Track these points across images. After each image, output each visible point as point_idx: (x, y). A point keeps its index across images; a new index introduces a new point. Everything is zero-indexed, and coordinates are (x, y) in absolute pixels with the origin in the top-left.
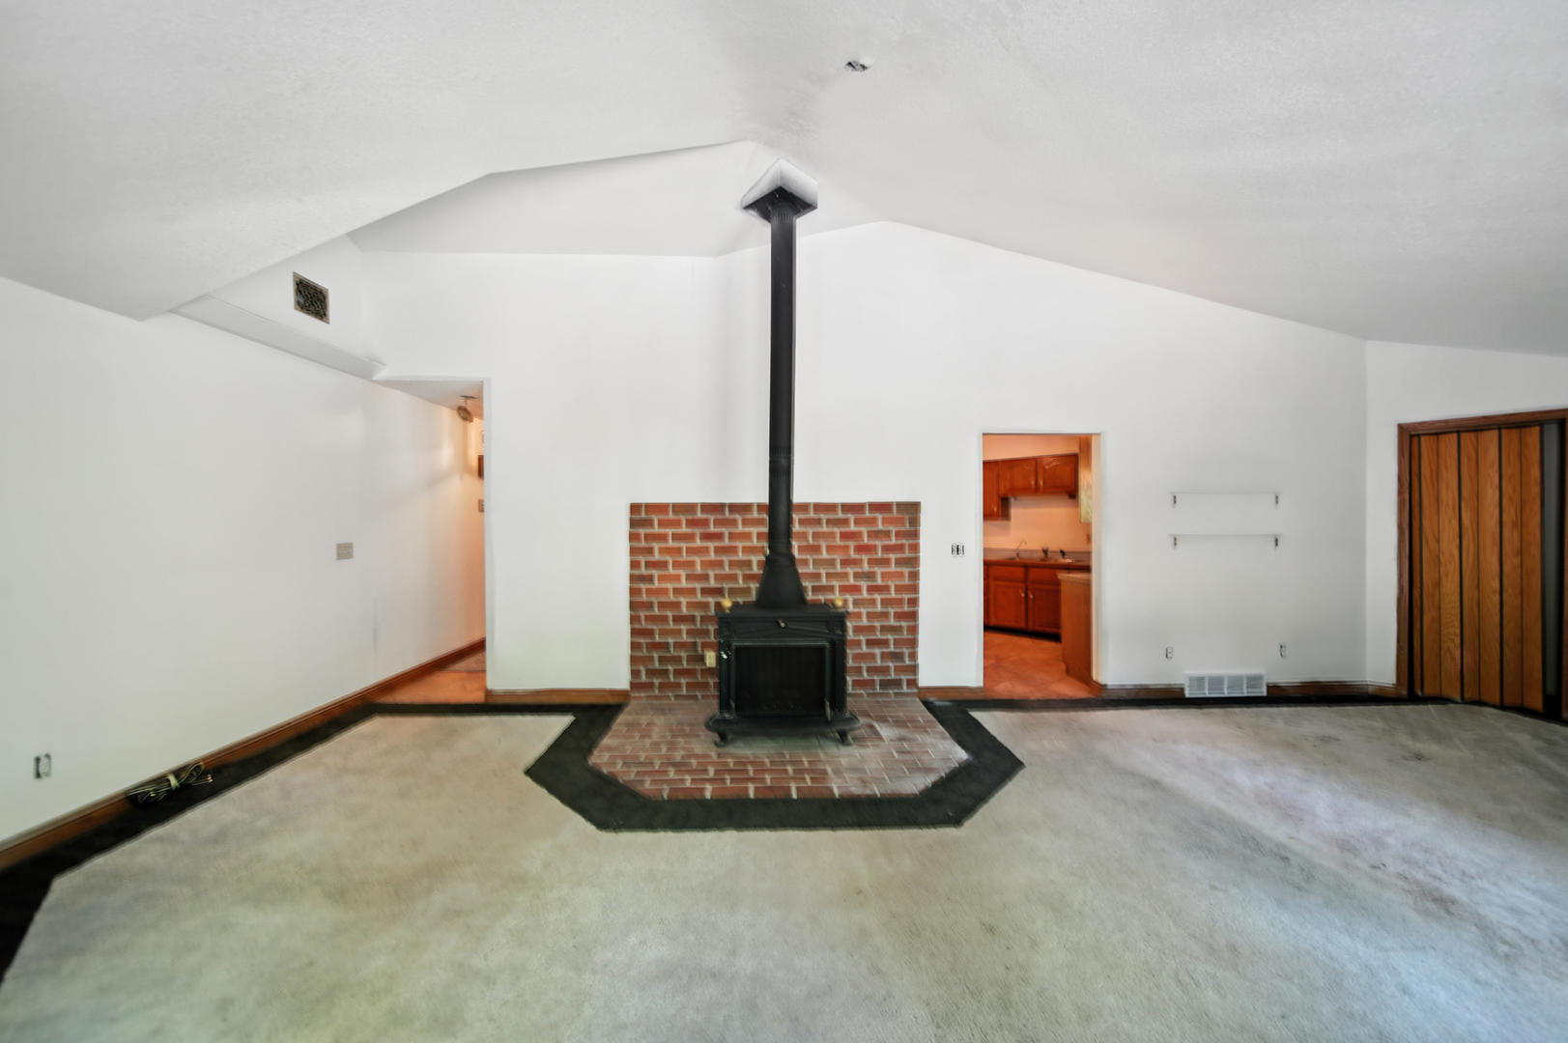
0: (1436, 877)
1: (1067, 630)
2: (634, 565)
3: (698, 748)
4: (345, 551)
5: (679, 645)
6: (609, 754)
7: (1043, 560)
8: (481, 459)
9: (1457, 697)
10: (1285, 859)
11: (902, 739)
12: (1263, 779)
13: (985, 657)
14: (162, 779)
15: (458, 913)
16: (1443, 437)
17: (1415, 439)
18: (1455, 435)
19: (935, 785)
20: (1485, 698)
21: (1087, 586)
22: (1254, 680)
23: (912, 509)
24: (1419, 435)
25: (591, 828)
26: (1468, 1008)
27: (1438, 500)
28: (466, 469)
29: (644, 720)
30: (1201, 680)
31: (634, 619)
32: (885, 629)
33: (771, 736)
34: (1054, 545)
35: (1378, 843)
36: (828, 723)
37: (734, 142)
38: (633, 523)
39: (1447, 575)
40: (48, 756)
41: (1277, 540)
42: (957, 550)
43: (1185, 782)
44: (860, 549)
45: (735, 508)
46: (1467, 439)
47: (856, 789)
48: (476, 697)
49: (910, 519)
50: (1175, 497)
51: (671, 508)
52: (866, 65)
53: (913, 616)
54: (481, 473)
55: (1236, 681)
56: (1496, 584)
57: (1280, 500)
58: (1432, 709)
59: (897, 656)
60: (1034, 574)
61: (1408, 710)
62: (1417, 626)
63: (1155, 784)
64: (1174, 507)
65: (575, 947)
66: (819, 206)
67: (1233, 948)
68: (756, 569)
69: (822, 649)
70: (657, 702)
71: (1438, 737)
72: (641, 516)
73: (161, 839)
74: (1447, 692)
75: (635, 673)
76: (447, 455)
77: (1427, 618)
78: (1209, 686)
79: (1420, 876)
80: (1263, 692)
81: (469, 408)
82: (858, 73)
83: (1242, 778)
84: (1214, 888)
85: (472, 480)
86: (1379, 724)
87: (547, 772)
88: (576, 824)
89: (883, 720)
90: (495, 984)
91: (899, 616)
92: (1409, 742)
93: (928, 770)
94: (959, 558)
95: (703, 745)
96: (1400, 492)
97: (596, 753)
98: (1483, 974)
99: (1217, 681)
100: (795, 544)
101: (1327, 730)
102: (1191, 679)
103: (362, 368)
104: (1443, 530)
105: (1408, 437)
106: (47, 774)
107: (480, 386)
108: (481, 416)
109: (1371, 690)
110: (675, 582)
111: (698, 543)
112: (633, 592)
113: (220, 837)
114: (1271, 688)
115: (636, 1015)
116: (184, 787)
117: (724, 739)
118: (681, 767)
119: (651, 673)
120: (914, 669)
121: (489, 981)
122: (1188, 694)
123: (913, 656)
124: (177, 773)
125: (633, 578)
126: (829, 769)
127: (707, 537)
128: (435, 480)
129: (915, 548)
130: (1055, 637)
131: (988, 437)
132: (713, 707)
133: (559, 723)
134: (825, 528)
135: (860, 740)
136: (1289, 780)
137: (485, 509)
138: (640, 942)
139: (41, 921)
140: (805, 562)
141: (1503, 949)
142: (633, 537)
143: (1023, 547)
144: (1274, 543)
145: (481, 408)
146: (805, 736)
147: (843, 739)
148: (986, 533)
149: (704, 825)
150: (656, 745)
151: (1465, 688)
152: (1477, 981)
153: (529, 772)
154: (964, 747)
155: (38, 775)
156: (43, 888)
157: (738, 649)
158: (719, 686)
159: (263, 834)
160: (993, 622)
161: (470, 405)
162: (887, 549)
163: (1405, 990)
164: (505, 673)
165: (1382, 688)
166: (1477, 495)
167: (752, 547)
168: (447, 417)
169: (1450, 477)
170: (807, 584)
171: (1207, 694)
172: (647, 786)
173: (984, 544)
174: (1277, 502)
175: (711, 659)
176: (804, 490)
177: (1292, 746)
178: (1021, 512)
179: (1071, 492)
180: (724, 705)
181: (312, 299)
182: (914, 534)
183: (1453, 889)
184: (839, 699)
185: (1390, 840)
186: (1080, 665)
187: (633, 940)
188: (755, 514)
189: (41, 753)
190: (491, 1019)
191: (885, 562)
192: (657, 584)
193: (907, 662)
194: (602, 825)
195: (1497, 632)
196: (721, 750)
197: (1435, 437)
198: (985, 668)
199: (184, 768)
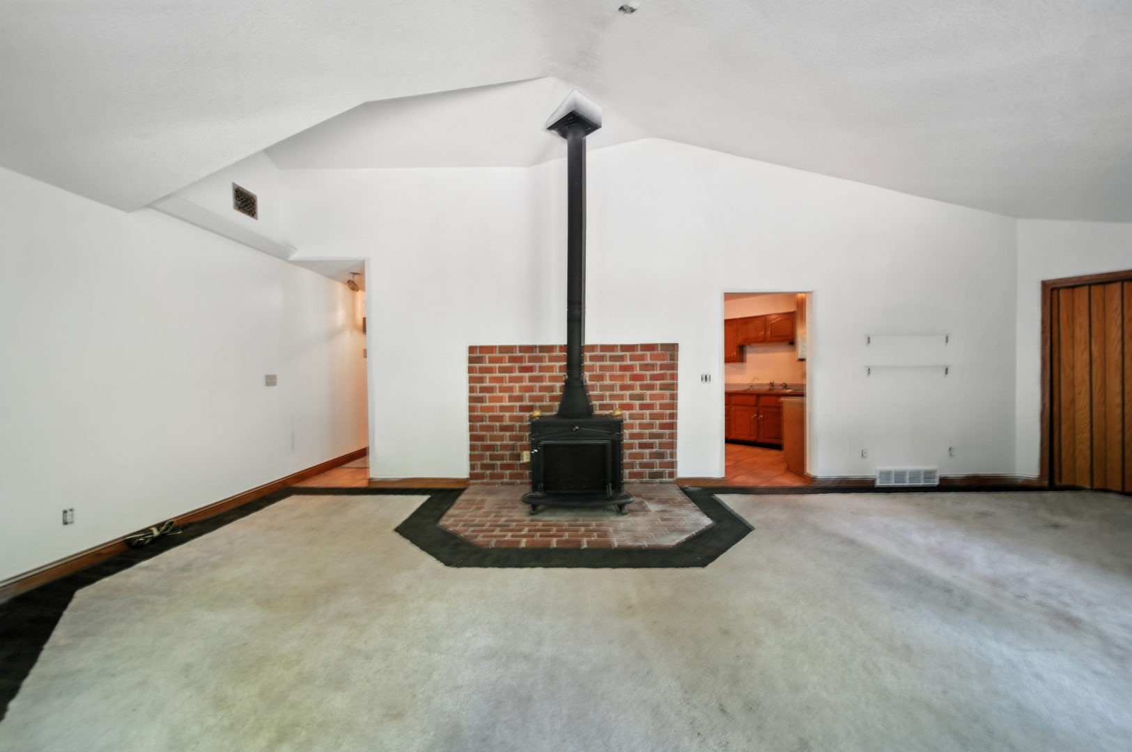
0: (1067, 605)
1: (787, 442)
2: (472, 390)
3: (517, 515)
4: (271, 381)
5: (504, 447)
6: (454, 519)
7: (770, 389)
8: (364, 319)
9: (1088, 486)
10: (949, 591)
11: (664, 511)
12: (934, 539)
13: (726, 460)
14: (147, 531)
15: (347, 616)
16: (1077, 290)
17: (1055, 292)
18: (1086, 288)
19: (688, 541)
20: (1110, 487)
21: (802, 407)
22: (929, 475)
23: (672, 349)
24: (1059, 289)
25: (440, 565)
26: (1087, 690)
27: (1073, 337)
28: (355, 327)
29: (479, 498)
30: (888, 473)
31: (472, 429)
32: (652, 436)
33: (570, 508)
34: (778, 381)
35: (1022, 581)
36: (611, 499)
37: (540, 78)
38: (471, 360)
39: (1080, 393)
40: (71, 510)
41: (947, 370)
42: (706, 378)
43: (874, 541)
44: (635, 378)
45: (544, 349)
46: (1096, 290)
47: (629, 543)
48: (362, 484)
49: (670, 355)
50: (869, 338)
51: (498, 348)
52: (634, 7)
53: (672, 426)
54: (364, 330)
55: (915, 475)
56: (1118, 400)
57: (949, 339)
58: (1068, 495)
59: (661, 456)
60: (763, 401)
61: (1049, 495)
62: (1056, 433)
63: (851, 542)
64: (868, 346)
65: (428, 637)
66: (603, 126)
67: (907, 648)
68: (558, 393)
69: (604, 446)
70: (489, 487)
71: (1071, 513)
72: (477, 355)
73: (147, 568)
74: (1079, 484)
75: (472, 467)
76: (341, 316)
77: (1064, 427)
78: (895, 478)
79: (1054, 603)
80: (936, 483)
81: (355, 281)
82: (628, 16)
83: (918, 538)
84: (894, 608)
85: (358, 335)
86: (1026, 504)
87: (409, 530)
88: (429, 562)
89: (650, 499)
90: (371, 659)
91: (663, 426)
92: (1048, 516)
93: (682, 531)
94: (706, 384)
95: (520, 514)
96: (1043, 332)
97: (444, 518)
98: (1099, 667)
99: (900, 475)
100: (587, 374)
101: (984, 508)
102: (881, 473)
103: (280, 252)
104: (1077, 360)
105: (1049, 291)
106: (72, 522)
107: (362, 264)
108: (363, 289)
109: (1019, 482)
110: (501, 402)
111: (517, 374)
112: (471, 409)
113: (186, 568)
114: (943, 480)
115: (469, 680)
116: (162, 536)
117: (534, 510)
118: (504, 527)
119: (484, 467)
120: (673, 465)
121: (368, 657)
122: (878, 484)
123: (673, 455)
124: (158, 526)
125: (472, 399)
126: (611, 529)
127: (523, 370)
128: (333, 334)
129: (674, 377)
130: (778, 447)
131: (729, 296)
132: (527, 490)
133: (419, 501)
134: (608, 363)
135: (633, 512)
136: (955, 540)
137: (368, 356)
138: (474, 635)
139: (67, 615)
140: (593, 388)
141: (1116, 652)
142: (471, 370)
143: (756, 382)
144: (944, 372)
145: (363, 282)
146: (593, 508)
147: (620, 510)
148: (727, 373)
149: (520, 565)
150: (487, 514)
151: (1095, 478)
152: (1096, 673)
153: (397, 530)
154: (709, 516)
155: (65, 523)
156: (70, 596)
157: (545, 446)
158: (532, 476)
159: (216, 566)
160: (732, 437)
161: (356, 279)
162: (654, 377)
163: (1039, 677)
164: (381, 467)
165: (1028, 480)
166: (1104, 334)
167: (554, 376)
168: (341, 289)
169: (1082, 320)
170: (596, 403)
171: (892, 484)
172: (480, 539)
173: (726, 379)
174: (947, 341)
175: (526, 457)
176: (592, 336)
177: (957, 519)
178: (754, 356)
179: (790, 341)
180: (535, 487)
181: (245, 202)
182: (673, 367)
183: (1079, 612)
184: (618, 484)
185: (1031, 580)
186: (797, 464)
187: (468, 634)
188: (557, 353)
189: (67, 508)
190: (368, 681)
191: (651, 387)
192: (487, 404)
193: (669, 460)
194: (448, 564)
195: (1119, 437)
196: (533, 517)
197: (1071, 290)
198: (726, 467)
199: (162, 524)
